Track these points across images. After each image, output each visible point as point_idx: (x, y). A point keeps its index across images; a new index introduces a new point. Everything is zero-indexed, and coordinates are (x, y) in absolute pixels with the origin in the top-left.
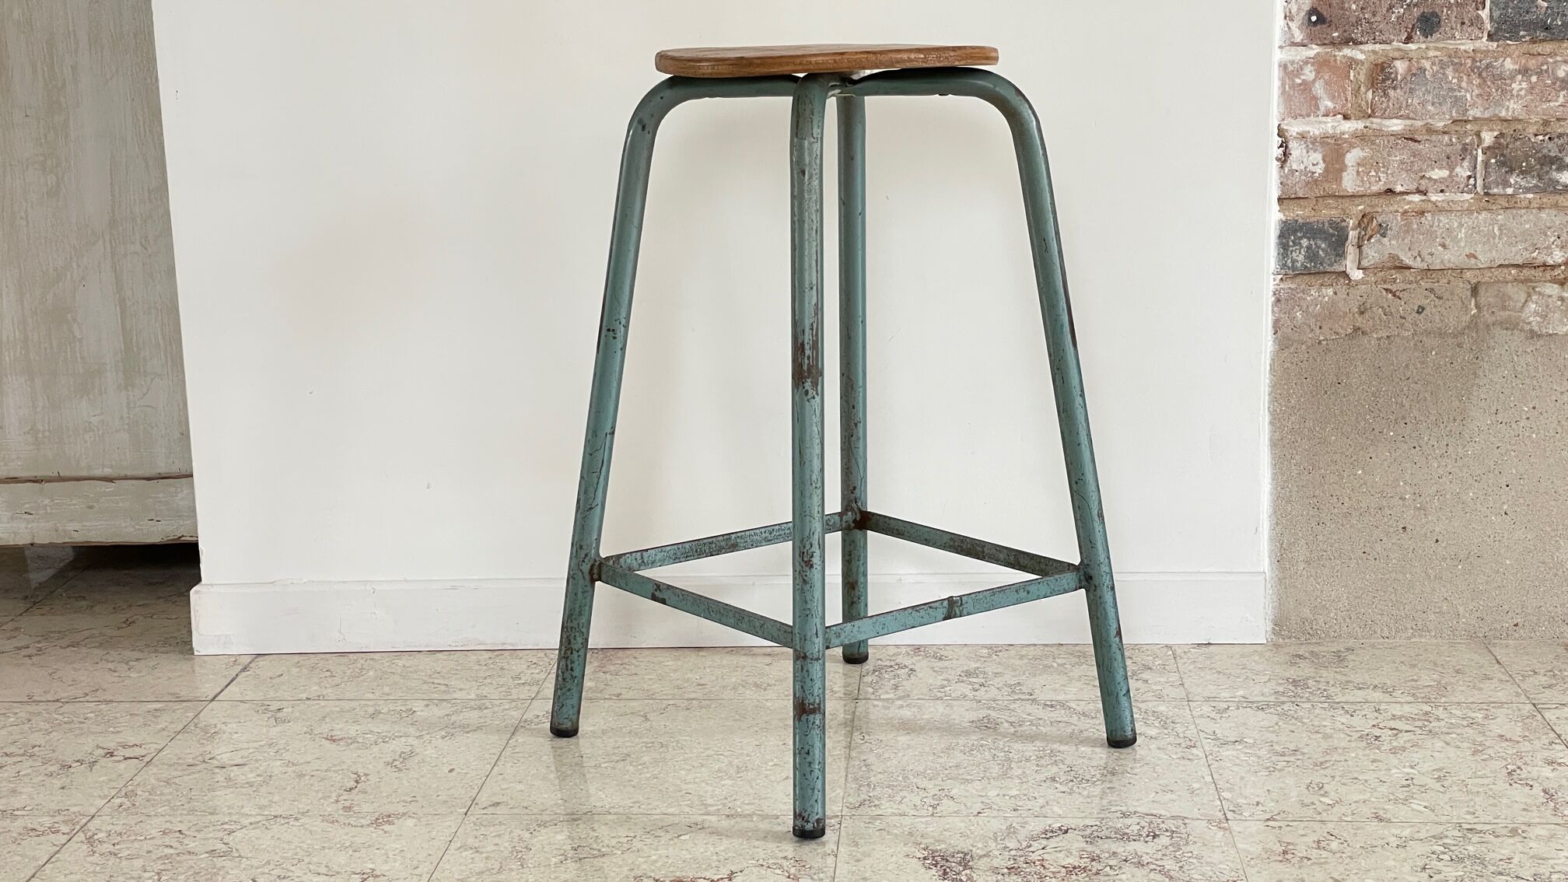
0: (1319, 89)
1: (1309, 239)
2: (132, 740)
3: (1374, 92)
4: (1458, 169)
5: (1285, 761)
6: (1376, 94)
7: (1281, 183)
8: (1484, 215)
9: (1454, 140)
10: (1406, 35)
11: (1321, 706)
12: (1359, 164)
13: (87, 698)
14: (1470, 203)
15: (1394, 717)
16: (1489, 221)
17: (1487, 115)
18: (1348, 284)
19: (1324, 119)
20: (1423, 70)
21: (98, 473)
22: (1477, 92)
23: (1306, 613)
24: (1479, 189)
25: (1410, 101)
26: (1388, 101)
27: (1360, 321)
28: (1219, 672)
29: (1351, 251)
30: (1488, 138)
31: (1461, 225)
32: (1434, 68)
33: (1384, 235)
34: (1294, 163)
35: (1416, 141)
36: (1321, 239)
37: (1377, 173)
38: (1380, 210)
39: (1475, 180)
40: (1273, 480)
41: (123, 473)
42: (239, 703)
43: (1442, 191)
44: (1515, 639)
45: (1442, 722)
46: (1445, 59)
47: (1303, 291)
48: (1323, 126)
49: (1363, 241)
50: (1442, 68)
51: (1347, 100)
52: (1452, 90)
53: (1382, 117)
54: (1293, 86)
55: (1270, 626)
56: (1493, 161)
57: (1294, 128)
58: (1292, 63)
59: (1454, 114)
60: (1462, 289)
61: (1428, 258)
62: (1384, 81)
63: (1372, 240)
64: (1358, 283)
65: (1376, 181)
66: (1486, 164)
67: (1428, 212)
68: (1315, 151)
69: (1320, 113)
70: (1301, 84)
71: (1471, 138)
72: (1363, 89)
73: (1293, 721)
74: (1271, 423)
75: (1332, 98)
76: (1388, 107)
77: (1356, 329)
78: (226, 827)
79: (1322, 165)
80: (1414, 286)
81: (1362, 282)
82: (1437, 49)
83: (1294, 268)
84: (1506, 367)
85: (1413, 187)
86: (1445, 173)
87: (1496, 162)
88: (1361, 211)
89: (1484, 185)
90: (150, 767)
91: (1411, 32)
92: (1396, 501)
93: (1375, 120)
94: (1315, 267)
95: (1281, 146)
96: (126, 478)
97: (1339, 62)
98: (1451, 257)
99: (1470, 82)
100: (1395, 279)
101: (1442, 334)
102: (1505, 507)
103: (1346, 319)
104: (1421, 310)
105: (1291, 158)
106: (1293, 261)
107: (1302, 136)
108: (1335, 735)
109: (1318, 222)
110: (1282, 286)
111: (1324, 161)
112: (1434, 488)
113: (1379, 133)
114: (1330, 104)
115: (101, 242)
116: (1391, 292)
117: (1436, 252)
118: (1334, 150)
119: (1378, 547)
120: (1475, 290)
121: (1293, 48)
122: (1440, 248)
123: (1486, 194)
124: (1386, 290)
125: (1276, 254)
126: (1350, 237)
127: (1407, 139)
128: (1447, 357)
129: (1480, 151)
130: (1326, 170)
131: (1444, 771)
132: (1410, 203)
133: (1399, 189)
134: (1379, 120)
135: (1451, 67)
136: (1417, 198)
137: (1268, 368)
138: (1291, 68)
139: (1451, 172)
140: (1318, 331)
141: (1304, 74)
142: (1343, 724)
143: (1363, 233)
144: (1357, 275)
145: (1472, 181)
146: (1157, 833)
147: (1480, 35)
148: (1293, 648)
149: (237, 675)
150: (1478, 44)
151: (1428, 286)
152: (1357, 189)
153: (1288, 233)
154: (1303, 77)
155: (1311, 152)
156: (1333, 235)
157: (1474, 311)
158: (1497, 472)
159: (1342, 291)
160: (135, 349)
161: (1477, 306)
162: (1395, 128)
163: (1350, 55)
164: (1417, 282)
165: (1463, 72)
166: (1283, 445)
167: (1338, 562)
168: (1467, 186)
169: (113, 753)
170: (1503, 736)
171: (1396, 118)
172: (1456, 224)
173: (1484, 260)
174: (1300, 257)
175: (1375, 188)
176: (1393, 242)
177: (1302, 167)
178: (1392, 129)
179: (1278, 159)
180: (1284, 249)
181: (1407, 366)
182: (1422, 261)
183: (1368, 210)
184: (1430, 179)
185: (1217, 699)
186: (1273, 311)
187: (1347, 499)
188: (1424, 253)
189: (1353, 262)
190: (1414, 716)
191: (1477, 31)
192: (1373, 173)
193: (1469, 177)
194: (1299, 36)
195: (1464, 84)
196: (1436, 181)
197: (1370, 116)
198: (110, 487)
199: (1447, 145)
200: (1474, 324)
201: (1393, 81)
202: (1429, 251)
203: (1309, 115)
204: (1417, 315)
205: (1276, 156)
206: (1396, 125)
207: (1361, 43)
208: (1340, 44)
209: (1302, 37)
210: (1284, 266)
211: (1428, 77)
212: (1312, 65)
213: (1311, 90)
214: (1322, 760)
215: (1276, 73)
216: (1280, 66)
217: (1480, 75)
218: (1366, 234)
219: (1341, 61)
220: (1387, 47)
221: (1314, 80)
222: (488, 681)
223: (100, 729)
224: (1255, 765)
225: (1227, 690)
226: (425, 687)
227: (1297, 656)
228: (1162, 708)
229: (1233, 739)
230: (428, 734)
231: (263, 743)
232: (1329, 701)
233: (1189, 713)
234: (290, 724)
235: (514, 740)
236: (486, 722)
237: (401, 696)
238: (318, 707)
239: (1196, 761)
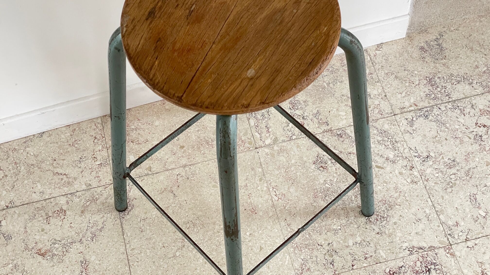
5: (453, 174)
11: (449, 107)
15: (481, 113)
28: (396, 77)
73: (443, 127)
108: (464, 140)
142: (463, 125)
146: (429, 267)
185: (405, 110)
190: (488, 109)
214: (467, 168)
222: (83, 165)
224: (443, 181)
225: (406, 98)
226: (56, 179)
227: (422, 48)
228: (386, 127)
229: (425, 155)
230: (83, 237)
231: (11, 265)
232: (450, 100)
233: (399, 129)
234: (13, 239)
235: (125, 235)
236: (104, 216)
237: (50, 194)
238: (16, 215)
239: (419, 183)
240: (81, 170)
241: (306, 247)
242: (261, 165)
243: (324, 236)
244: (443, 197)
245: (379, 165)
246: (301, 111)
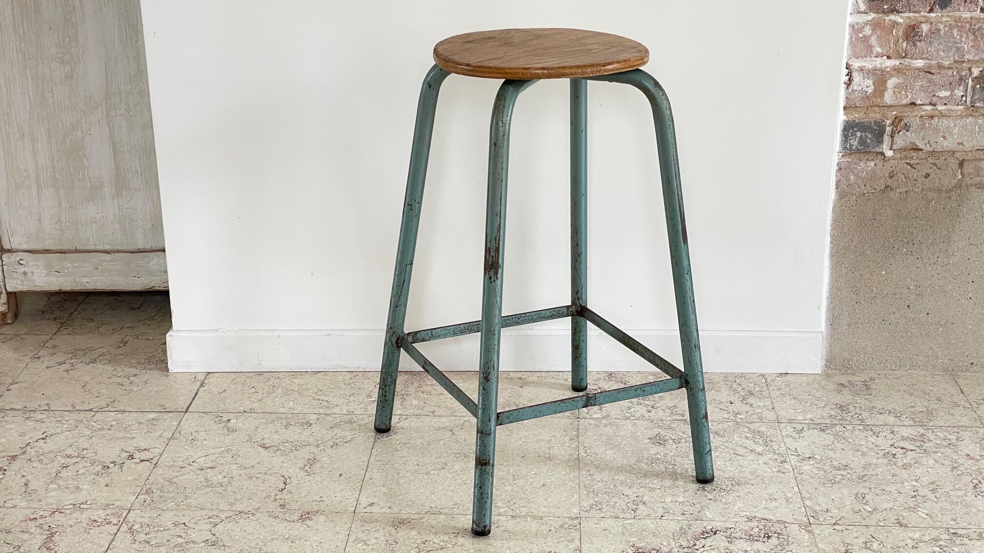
0: (873, 40)
1: (861, 132)
2: (143, 445)
3: (907, 43)
4: (956, 91)
5: (840, 475)
6: (909, 44)
7: (846, 98)
8: (970, 119)
9: (955, 73)
10: (930, 8)
11: (859, 428)
12: (895, 87)
13: (109, 408)
14: (962, 111)
15: (903, 438)
16: (973, 122)
17: (976, 58)
18: (884, 159)
19: (875, 59)
20: (939, 30)
21: (100, 248)
22: (971, 44)
23: (846, 354)
24: (968, 103)
25: (929, 49)
26: (916, 49)
27: (890, 182)
28: (795, 398)
29: (886, 139)
30: (976, 72)
31: (955, 125)
32: (946, 29)
33: (908, 131)
34: (855, 86)
35: (931, 73)
36: (868, 132)
37: (906, 93)
38: (906, 115)
39: (966, 98)
40: (830, 276)
41: (116, 248)
42: (203, 414)
43: (945, 104)
44: (971, 372)
45: (932, 442)
46: (953, 23)
47: (856, 163)
48: (874, 63)
49: (895, 134)
50: (950, 29)
51: (890, 48)
52: (956, 42)
53: (912, 58)
54: (857, 39)
55: (824, 362)
56: (978, 86)
57: (856, 64)
58: (858, 24)
59: (956, 58)
60: (953, 163)
61: (934, 145)
62: (914, 36)
63: (900, 134)
64: (890, 158)
65: (905, 98)
66: (974, 88)
67: (936, 116)
68: (868, 79)
69: (873, 55)
70: (862, 37)
71: (965, 72)
72: (900, 41)
73: (843, 441)
74: (831, 242)
75: (881, 46)
76: (916, 52)
77: (887, 187)
78: (211, 520)
79: (872, 87)
80: (924, 161)
81: (892, 158)
82: (948, 16)
83: (851, 149)
84: (977, 211)
85: (927, 101)
86: (948, 93)
87: (980, 87)
88: (894, 115)
89: (972, 101)
90: (157, 469)
91: (933, 5)
92: (905, 290)
93: (906, 60)
94: (864, 149)
95: (848, 75)
96: (118, 251)
97: (886, 24)
98: (948, 144)
99: (967, 38)
100: (913, 157)
101: (939, 191)
102: (970, 295)
103: (881, 180)
104: (927, 176)
105: (853, 82)
106: (851, 146)
107: (861, 69)
108: (869, 453)
109: (868, 122)
110: (842, 160)
111: (874, 85)
112: (929, 282)
113: (909, 68)
114: (880, 50)
115: (100, 107)
116: (910, 164)
117: (939, 141)
118: (880, 78)
119: (892, 317)
120: (961, 164)
121: (859, 15)
122: (941, 139)
123: (973, 106)
124: (907, 163)
125: (840, 141)
126: (886, 131)
127: (926, 72)
128: (941, 204)
129: (970, 80)
130: (875, 90)
131: (936, 484)
132: (925, 110)
133: (919, 102)
134: (909, 60)
135: (956, 29)
136: (929, 108)
137: (831, 209)
138: (856, 27)
139: (952, 93)
140: (863, 187)
141: (864, 31)
142: (873, 443)
143: (895, 129)
144: (889, 153)
145: (964, 98)
146: (770, 535)
147: (976, 9)
148: (837, 377)
149: (198, 390)
150: (974, 14)
151: (932, 161)
152: (893, 102)
153: (849, 128)
154: (864, 33)
155: (866, 79)
156: (876, 130)
157: (960, 177)
158: (967, 274)
159: (880, 163)
160: (123, 174)
161: (962, 174)
162: (919, 65)
163: (894, 19)
164: (926, 159)
165: (963, 32)
166: (838, 255)
167: (867, 325)
168: (961, 101)
169: (132, 455)
170: (969, 455)
171: (921, 59)
172: (952, 125)
173: (968, 146)
174: (855, 143)
175: (904, 102)
176: (913, 135)
177: (860, 88)
178: (917, 65)
179: (845, 83)
180: (845, 138)
181: (917, 209)
182: (930, 146)
183: (899, 114)
184: (938, 96)
185: (795, 421)
186: (836, 176)
187: (875, 289)
188: (932, 142)
189: (887, 145)
190: (914, 437)
191: (974, 6)
192: (903, 93)
193: (963, 96)
194: (863, 7)
195: (963, 39)
196: (942, 98)
197: (904, 57)
198: (108, 257)
199: (950, 76)
200: (959, 185)
201: (919, 37)
202: (935, 140)
203: (866, 57)
204: (924, 179)
205: (843, 81)
206: (920, 63)
207: (901, 12)
208: (888, 12)
209: (864, 8)
210: (845, 148)
211: (942, 34)
212: (870, 26)
213: (868, 41)
214: (862, 474)
215: (848, 30)
216: (850, 26)
217: (974, 34)
218: (896, 130)
219: (888, 23)
220: (917, 15)
221: (871, 35)
222: (352, 398)
223: (121, 435)
224: (823, 477)
225: (801, 414)
226: (314, 402)
227: (842, 385)
228: (763, 429)
229: (808, 456)
230: (322, 443)
231: (223, 449)
232: (863, 423)
233: (780, 432)
234: (237, 433)
235: (375, 450)
236: (356, 434)
237: (301, 411)
238: (252, 418)
239: (788, 474)
240: (348, 401)
241: (605, 494)
242: (578, 430)
243: (635, 490)
244: (816, 489)
245: (739, 453)
246: (653, 403)
